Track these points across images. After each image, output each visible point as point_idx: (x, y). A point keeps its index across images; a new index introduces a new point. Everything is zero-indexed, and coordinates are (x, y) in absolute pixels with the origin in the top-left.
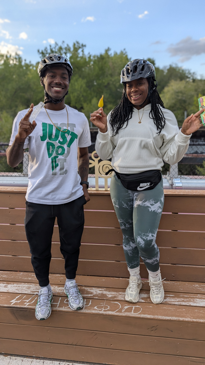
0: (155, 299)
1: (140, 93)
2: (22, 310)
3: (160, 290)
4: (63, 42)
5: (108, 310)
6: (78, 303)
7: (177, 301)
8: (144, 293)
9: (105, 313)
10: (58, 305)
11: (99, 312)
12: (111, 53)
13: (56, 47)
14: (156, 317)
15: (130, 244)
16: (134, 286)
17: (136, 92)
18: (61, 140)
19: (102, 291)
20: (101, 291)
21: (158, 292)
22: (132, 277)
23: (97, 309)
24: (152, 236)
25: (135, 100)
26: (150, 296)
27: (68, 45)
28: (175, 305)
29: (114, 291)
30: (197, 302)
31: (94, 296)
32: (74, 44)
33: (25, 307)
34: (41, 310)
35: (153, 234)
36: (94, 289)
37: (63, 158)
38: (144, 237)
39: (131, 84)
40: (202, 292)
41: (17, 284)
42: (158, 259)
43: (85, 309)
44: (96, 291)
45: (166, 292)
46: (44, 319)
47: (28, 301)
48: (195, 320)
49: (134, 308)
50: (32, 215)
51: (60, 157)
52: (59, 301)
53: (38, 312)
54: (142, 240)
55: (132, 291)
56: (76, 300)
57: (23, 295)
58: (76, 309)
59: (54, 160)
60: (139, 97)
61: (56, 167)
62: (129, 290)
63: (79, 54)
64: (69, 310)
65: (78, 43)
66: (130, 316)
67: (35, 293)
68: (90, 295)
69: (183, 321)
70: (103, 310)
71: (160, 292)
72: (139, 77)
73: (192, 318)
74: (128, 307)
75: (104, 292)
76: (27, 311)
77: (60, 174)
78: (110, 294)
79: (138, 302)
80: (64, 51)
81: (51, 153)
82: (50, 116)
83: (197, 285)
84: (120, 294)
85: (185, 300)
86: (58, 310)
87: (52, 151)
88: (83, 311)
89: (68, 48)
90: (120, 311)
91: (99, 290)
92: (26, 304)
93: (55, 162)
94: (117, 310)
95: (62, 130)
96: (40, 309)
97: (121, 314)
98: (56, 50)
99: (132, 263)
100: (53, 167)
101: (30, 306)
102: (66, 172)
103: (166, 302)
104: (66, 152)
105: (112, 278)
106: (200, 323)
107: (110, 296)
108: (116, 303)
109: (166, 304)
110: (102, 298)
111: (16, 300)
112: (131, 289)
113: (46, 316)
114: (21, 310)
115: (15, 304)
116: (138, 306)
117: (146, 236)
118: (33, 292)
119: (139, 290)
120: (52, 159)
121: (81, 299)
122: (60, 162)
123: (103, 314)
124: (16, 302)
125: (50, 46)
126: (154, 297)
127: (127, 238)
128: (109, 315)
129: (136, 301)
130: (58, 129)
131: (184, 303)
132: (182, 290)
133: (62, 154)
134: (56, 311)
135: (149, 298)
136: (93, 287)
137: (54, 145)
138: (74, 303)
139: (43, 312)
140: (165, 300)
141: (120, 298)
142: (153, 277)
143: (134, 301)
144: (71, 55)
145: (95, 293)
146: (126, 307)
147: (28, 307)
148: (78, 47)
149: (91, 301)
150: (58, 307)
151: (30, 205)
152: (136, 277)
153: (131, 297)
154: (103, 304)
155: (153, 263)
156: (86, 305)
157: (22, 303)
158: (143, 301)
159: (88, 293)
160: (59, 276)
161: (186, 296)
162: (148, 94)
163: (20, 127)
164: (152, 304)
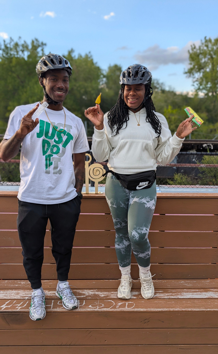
0: (146, 295)
1: (137, 98)
2: (14, 314)
3: (150, 286)
4: (20, 38)
5: (103, 308)
6: (73, 303)
7: (166, 296)
8: (135, 291)
9: (100, 310)
10: (52, 307)
11: (94, 309)
12: (75, 55)
13: (10, 43)
14: (149, 310)
15: (123, 242)
16: (126, 284)
17: (134, 96)
18: (57, 140)
19: (94, 292)
20: (92, 292)
21: (149, 288)
22: (124, 275)
23: (91, 307)
24: (146, 230)
25: (131, 103)
26: (141, 293)
27: (25, 42)
28: (165, 299)
29: (106, 291)
30: (184, 295)
31: (87, 297)
32: (33, 42)
33: (18, 310)
34: (37, 311)
35: (147, 228)
36: (85, 290)
37: (57, 157)
38: (139, 231)
39: (130, 87)
40: (188, 287)
41: (4, 291)
42: (150, 253)
43: (80, 308)
44: (88, 293)
45: (156, 289)
46: (40, 319)
47: (19, 305)
48: (184, 310)
49: (127, 304)
50: (26, 214)
51: (55, 156)
52: (52, 303)
53: (34, 313)
54: (137, 234)
55: (124, 289)
56: (71, 301)
57: (13, 300)
58: (71, 308)
59: (48, 158)
60: (135, 101)
61: (50, 166)
62: (121, 288)
63: (38, 53)
64: (64, 310)
65: (37, 40)
66: (124, 311)
67: (26, 298)
68: (82, 296)
69: (173, 311)
70: (98, 307)
71: (150, 288)
72: (139, 83)
73: (181, 308)
74: (122, 303)
75: (96, 292)
76: (19, 314)
77: (54, 173)
78: (102, 294)
79: (130, 299)
80: (21, 48)
81: (46, 151)
82: (48, 114)
83: (182, 282)
84: (112, 294)
85: (173, 294)
86: (52, 311)
87: (47, 149)
88: (79, 310)
89: (25, 45)
90: (115, 307)
91: (91, 292)
92: (18, 308)
93: (50, 160)
94: (112, 307)
95: (58, 130)
96: (35, 310)
97: (115, 310)
98: (12, 47)
99: (124, 262)
100: (47, 165)
101: (23, 309)
102: (60, 172)
103: (156, 297)
104: (61, 152)
105: (102, 280)
106: (189, 311)
107: (103, 296)
108: (110, 301)
109: (157, 299)
110: (95, 299)
111: (6, 306)
112: (123, 287)
113: (42, 316)
114: (12, 314)
115: (6, 309)
116: (131, 302)
117: (141, 230)
118: (23, 297)
119: (130, 288)
120: (46, 157)
121: (76, 299)
122: (54, 161)
123: (98, 311)
124: (7, 306)
125: (4, 41)
126: (146, 293)
127: (121, 237)
128: (104, 312)
129: (129, 298)
130: (55, 128)
131: (172, 297)
132: (169, 287)
133: (57, 153)
134: (50, 312)
135: (141, 294)
136: (85, 289)
137: (50, 143)
138: (69, 303)
139: (39, 312)
140: (155, 296)
141: (113, 296)
142: (144, 274)
143: (127, 298)
144: (29, 53)
145: (87, 294)
146: (120, 304)
147: (20, 310)
148: (37, 45)
149: (84, 301)
150: (53, 308)
151: (24, 204)
152: (127, 276)
153: (124, 294)
154: (97, 303)
155: (145, 257)
156: (80, 305)
157: (14, 307)
158: (135, 298)
159: (81, 294)
160: (47, 282)
161: (173, 291)
162: (144, 100)
163: (23, 123)
164: (144, 300)
